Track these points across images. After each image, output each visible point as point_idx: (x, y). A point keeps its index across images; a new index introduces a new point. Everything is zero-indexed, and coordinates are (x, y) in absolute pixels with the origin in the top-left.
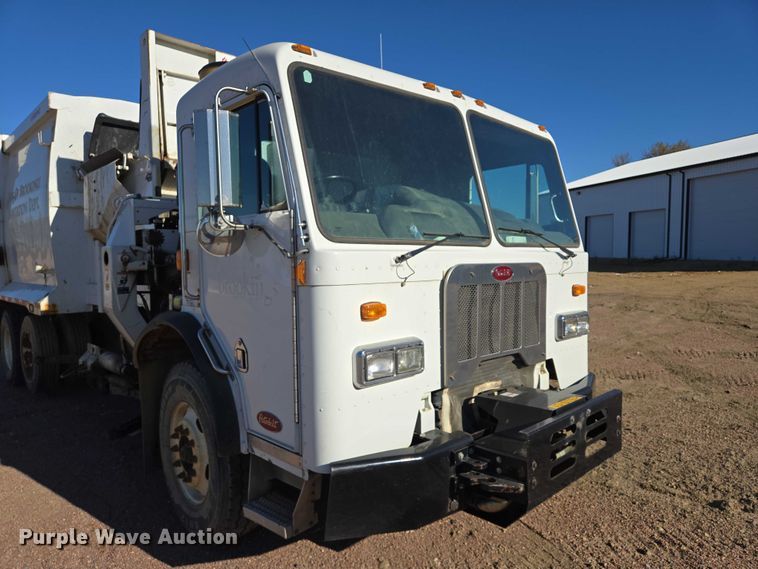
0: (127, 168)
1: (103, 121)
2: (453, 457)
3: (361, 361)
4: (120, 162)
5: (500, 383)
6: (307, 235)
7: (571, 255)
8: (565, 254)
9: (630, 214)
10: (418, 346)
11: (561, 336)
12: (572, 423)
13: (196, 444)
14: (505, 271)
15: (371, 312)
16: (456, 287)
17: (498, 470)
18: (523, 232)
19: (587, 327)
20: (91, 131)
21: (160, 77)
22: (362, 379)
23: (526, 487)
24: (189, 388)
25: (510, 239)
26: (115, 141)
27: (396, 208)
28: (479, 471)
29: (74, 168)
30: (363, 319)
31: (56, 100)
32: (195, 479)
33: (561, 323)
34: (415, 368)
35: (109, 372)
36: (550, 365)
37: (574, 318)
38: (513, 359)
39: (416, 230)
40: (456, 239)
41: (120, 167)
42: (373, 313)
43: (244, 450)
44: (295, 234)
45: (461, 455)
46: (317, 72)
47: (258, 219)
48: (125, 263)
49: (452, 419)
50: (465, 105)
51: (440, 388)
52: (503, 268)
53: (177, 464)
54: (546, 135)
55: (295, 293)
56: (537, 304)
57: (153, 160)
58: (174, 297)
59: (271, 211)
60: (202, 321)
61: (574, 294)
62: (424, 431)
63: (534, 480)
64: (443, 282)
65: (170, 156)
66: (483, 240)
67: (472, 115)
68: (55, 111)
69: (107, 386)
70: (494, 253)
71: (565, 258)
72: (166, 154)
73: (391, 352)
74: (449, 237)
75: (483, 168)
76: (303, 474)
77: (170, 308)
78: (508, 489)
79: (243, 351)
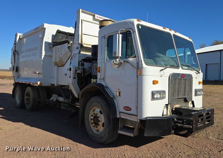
0: (70, 45)
1: (59, 32)
2: (173, 119)
3: (153, 94)
4: (69, 44)
5: (180, 105)
6: (142, 63)
7: (199, 73)
8: (197, 73)
9: (206, 64)
10: (164, 92)
11: (196, 95)
12: (203, 114)
13: (100, 117)
14: (183, 75)
15: (155, 82)
16: (172, 79)
17: (185, 123)
18: (187, 66)
19: (203, 93)
20: (55, 34)
21: (82, 21)
22: (153, 98)
23: (192, 127)
24: (99, 102)
25: (184, 67)
26: (60, 37)
27: (158, 58)
28: (180, 123)
29: (49, 45)
30: (153, 84)
31: (46, 25)
32: (98, 127)
33: (196, 91)
34: (164, 98)
35: (61, 102)
36: (193, 103)
37: (200, 90)
38: (183, 99)
39: (163, 64)
40: (172, 66)
41: (68, 45)
42: (155, 83)
43: (118, 116)
44: (138, 63)
45: (175, 119)
46: (142, 26)
47: (126, 60)
48: (76, 71)
49: (170, 112)
50: (172, 33)
51: (168, 103)
52: (183, 74)
53: (92, 123)
54: (191, 40)
55: (137, 77)
56: (190, 85)
57: (79, 44)
58: (93, 79)
59: (130, 58)
60: (104, 85)
61: (199, 84)
62: (164, 114)
63: (194, 125)
64: (169, 77)
65: (83, 43)
66: (178, 67)
67: (174, 35)
68: (45, 28)
69: (60, 106)
70: (180, 71)
71: (197, 74)
72: (82, 42)
73: (159, 92)
74: (170, 66)
75: (177, 48)
76: (138, 120)
77: (92, 82)
78: (188, 127)
79: (119, 92)
